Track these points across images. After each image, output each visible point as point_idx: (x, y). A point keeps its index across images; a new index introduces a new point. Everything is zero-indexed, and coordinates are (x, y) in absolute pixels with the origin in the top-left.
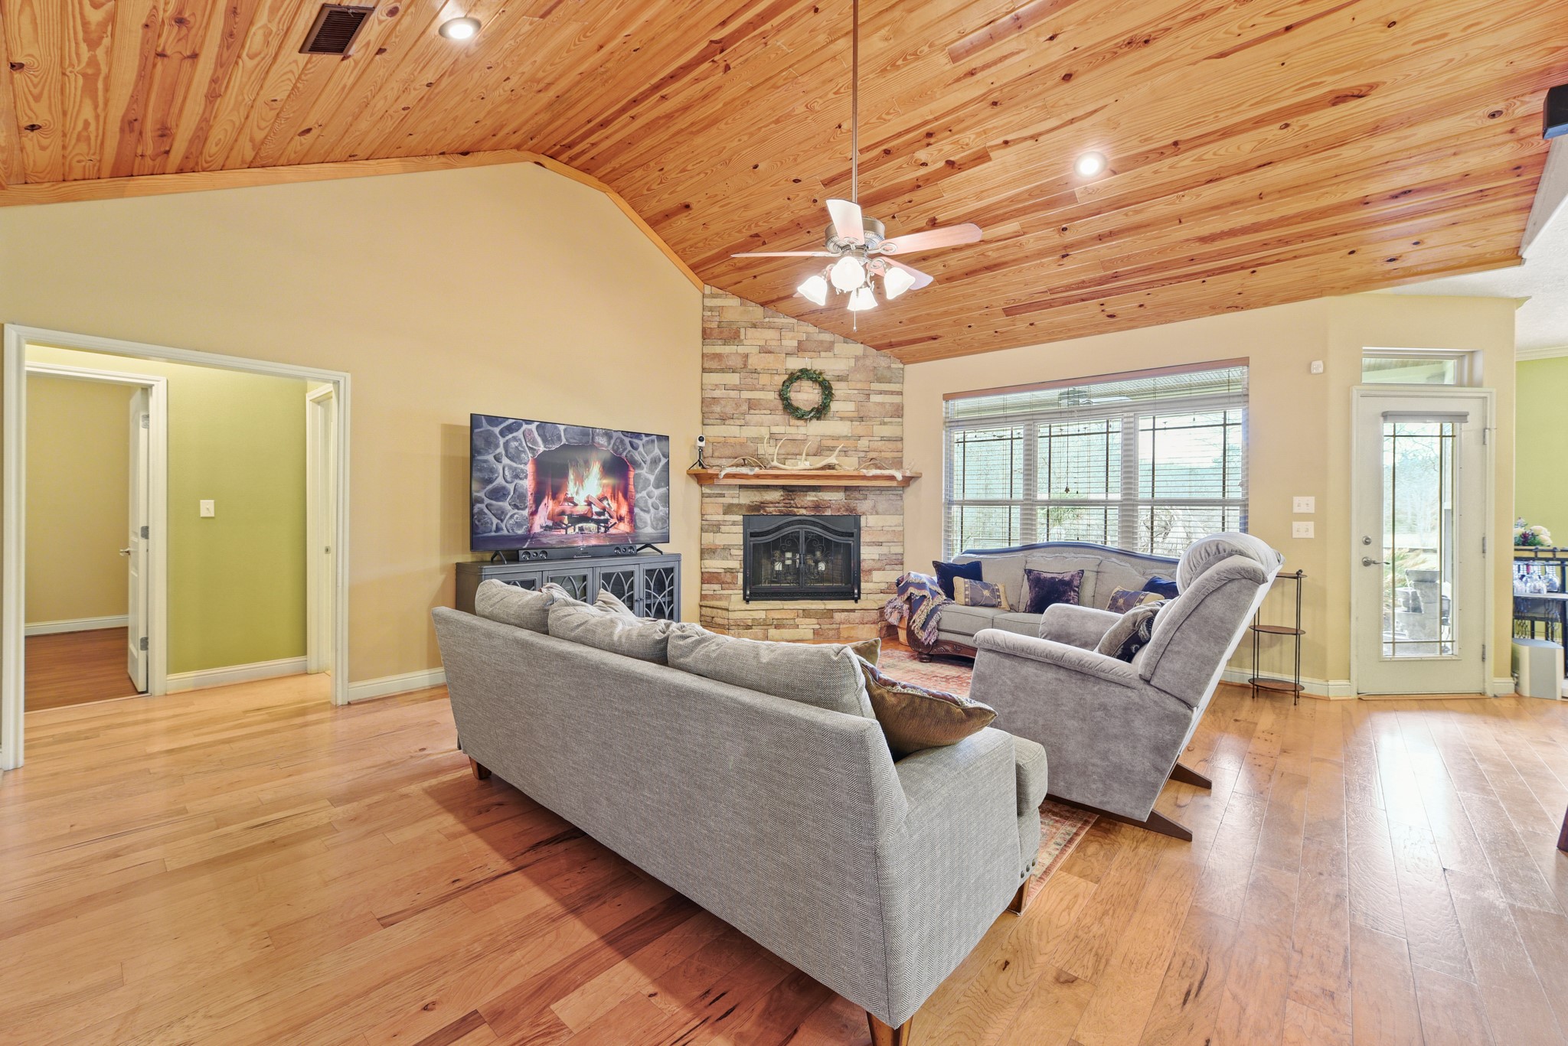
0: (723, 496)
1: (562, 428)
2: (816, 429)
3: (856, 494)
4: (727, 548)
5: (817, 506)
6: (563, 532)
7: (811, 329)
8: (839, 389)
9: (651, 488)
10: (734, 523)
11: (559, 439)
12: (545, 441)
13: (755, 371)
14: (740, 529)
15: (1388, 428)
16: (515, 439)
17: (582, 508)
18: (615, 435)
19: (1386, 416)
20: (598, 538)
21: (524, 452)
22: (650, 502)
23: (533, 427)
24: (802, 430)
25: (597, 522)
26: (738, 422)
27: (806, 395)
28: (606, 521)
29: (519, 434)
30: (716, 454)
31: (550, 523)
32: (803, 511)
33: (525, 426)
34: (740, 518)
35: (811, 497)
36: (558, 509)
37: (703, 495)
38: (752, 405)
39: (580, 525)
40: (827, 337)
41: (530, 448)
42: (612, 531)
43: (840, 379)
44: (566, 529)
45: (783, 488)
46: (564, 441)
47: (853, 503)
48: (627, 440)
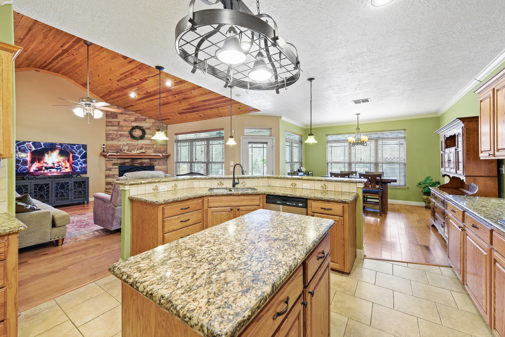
0: (112, 161)
1: (42, 143)
2: (141, 142)
3: (153, 160)
4: (114, 175)
5: (141, 163)
6: (43, 172)
7: (139, 115)
8: (147, 131)
9: (79, 159)
10: (116, 168)
11: (41, 146)
12: (35, 147)
13: (122, 126)
14: (118, 170)
15: (250, 145)
16: (23, 147)
17: (50, 165)
18: (64, 145)
19: (249, 143)
20: (57, 173)
21: (27, 150)
22: (79, 163)
23: (31, 143)
24: (137, 143)
25: (57, 169)
26: (117, 140)
27: (138, 133)
28: (61, 168)
29: (25, 145)
30: (110, 149)
31: (37, 169)
32: (137, 165)
33: (27, 143)
34: (117, 167)
35: (139, 161)
36: (40, 165)
37: (106, 161)
38: (121, 135)
39: (50, 170)
40: (144, 117)
41: (29, 149)
42: (63, 171)
43: (148, 129)
44: (44, 171)
45: (131, 158)
46: (43, 147)
47: (152, 163)
48: (69, 146)
